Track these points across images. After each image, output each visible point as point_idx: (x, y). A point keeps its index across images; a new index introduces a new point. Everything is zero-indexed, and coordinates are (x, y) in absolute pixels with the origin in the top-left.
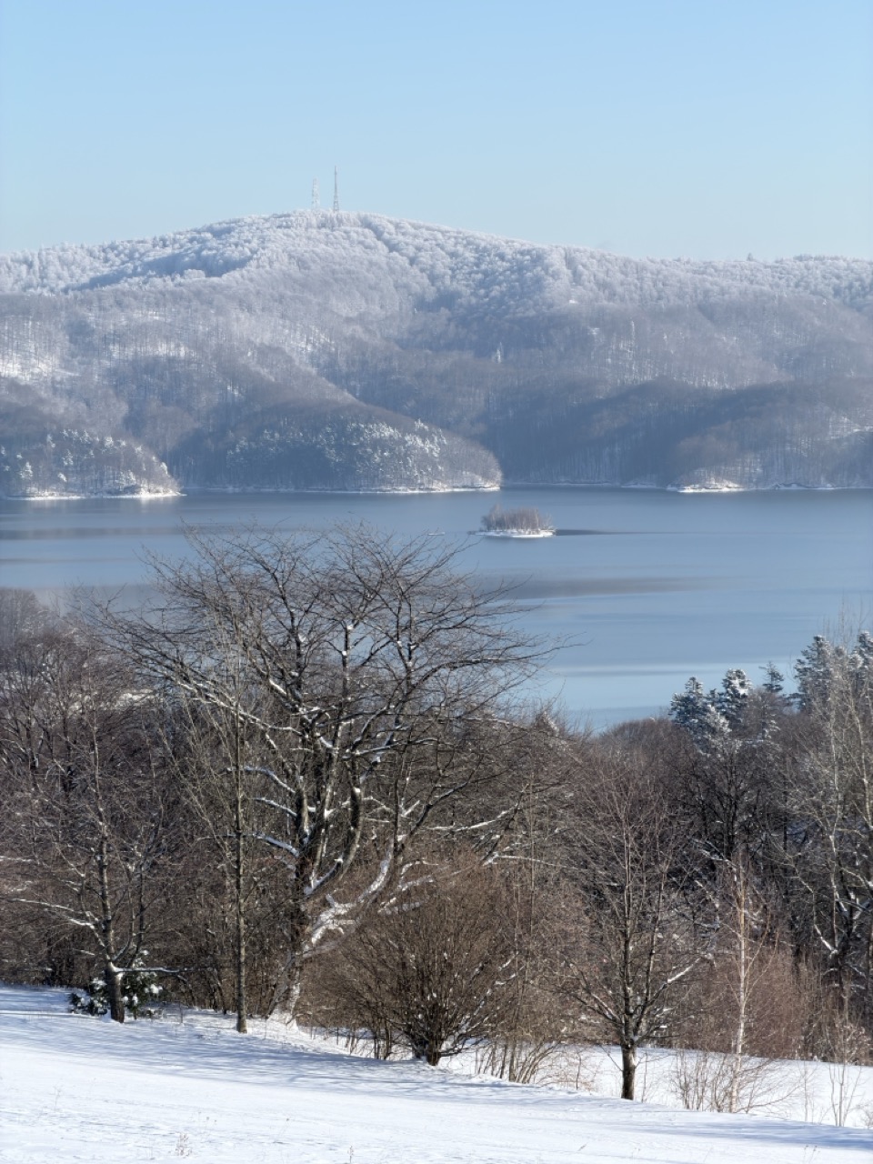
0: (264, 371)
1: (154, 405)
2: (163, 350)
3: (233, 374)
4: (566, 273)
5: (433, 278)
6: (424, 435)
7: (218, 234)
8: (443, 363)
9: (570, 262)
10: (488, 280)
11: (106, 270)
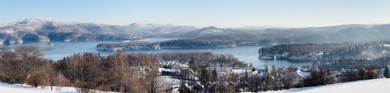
0: (30, 31)
1: (21, 34)
2: (21, 30)
3: (27, 32)
4: (55, 23)
5: (44, 24)
6: (43, 37)
7: (26, 20)
8: (44, 31)
9: (55, 22)
10: (48, 24)
11: (17, 24)
